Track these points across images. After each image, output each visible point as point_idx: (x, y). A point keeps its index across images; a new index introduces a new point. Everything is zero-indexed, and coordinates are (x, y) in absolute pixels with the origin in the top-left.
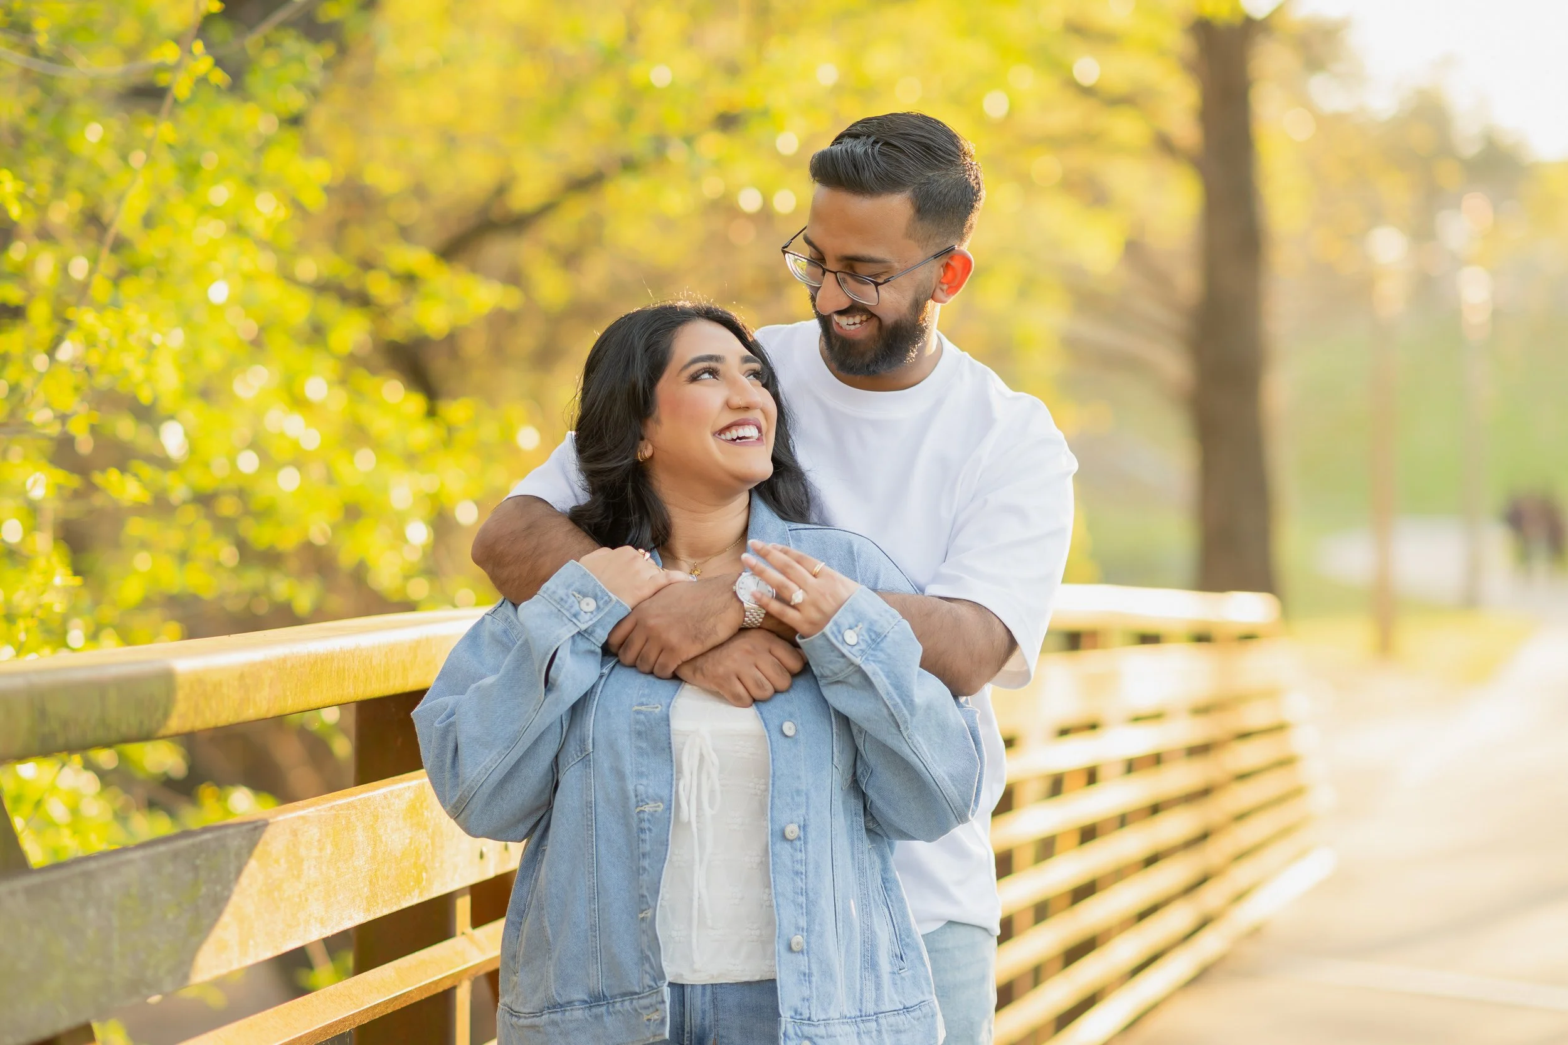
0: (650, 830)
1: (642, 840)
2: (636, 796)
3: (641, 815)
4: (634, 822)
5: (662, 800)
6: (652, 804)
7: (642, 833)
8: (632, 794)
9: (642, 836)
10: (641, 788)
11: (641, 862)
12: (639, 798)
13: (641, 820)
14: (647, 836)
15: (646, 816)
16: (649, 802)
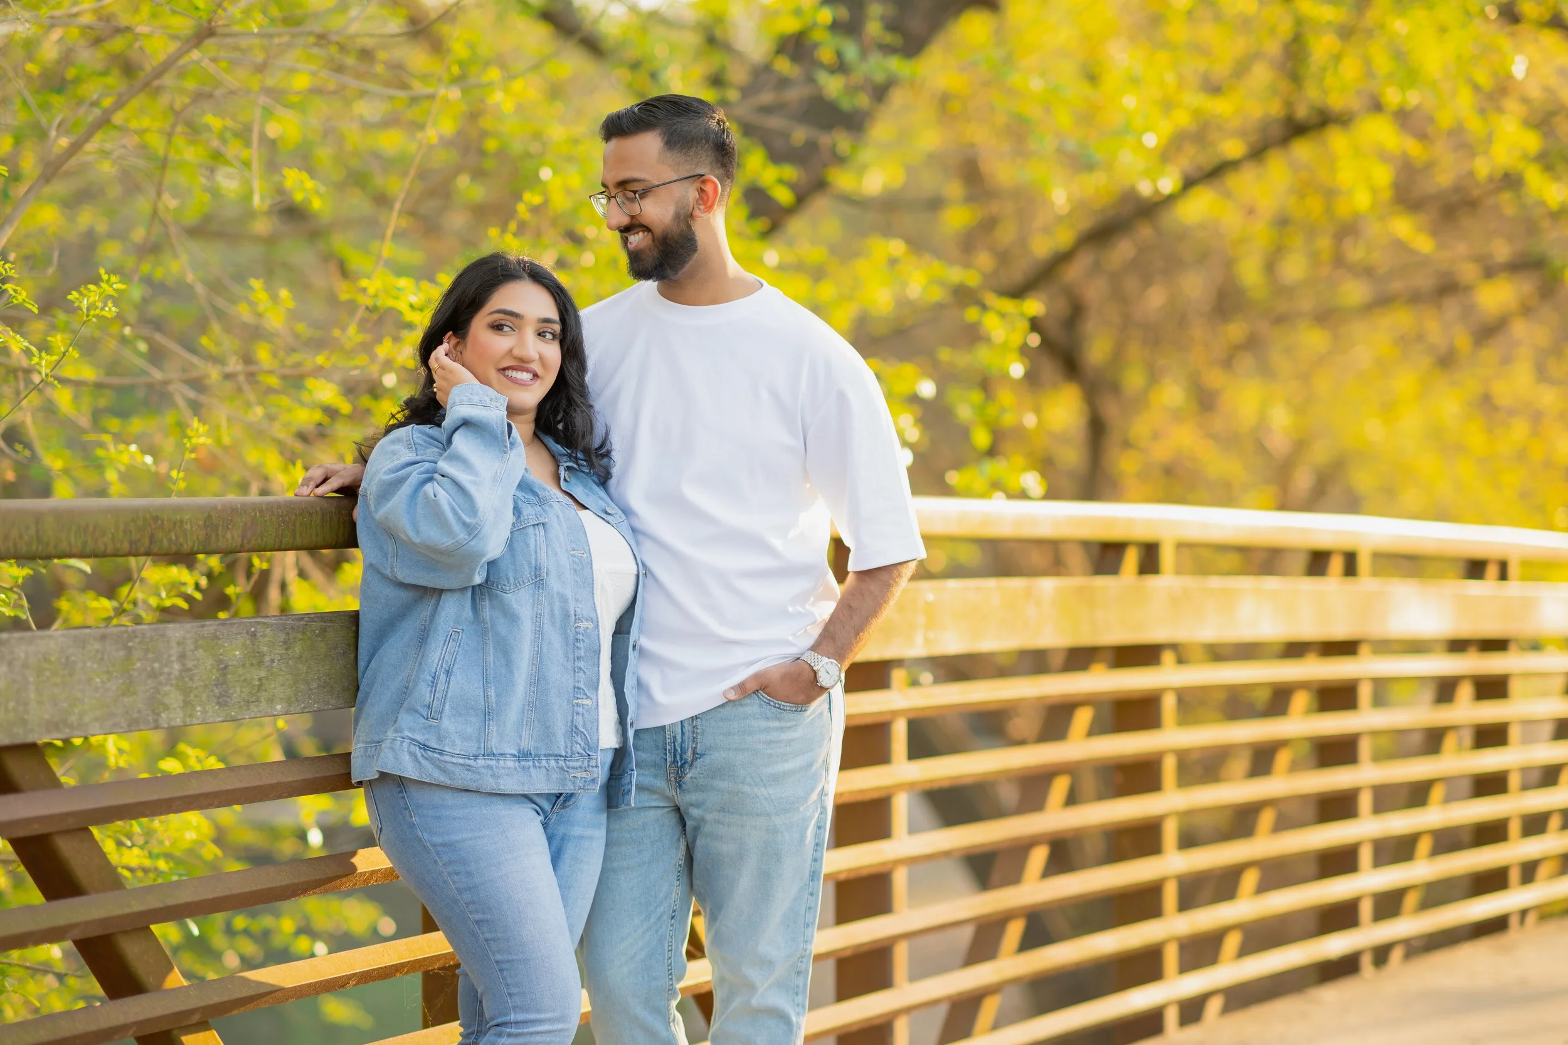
0: (583, 641)
1: (577, 647)
2: (575, 615)
3: (578, 630)
4: (571, 634)
5: (592, 621)
6: (585, 623)
7: (577, 642)
8: (572, 613)
9: (578, 645)
10: (577, 609)
11: (576, 663)
12: (577, 617)
13: (577, 633)
14: (581, 645)
15: (581, 630)
16: (583, 620)
